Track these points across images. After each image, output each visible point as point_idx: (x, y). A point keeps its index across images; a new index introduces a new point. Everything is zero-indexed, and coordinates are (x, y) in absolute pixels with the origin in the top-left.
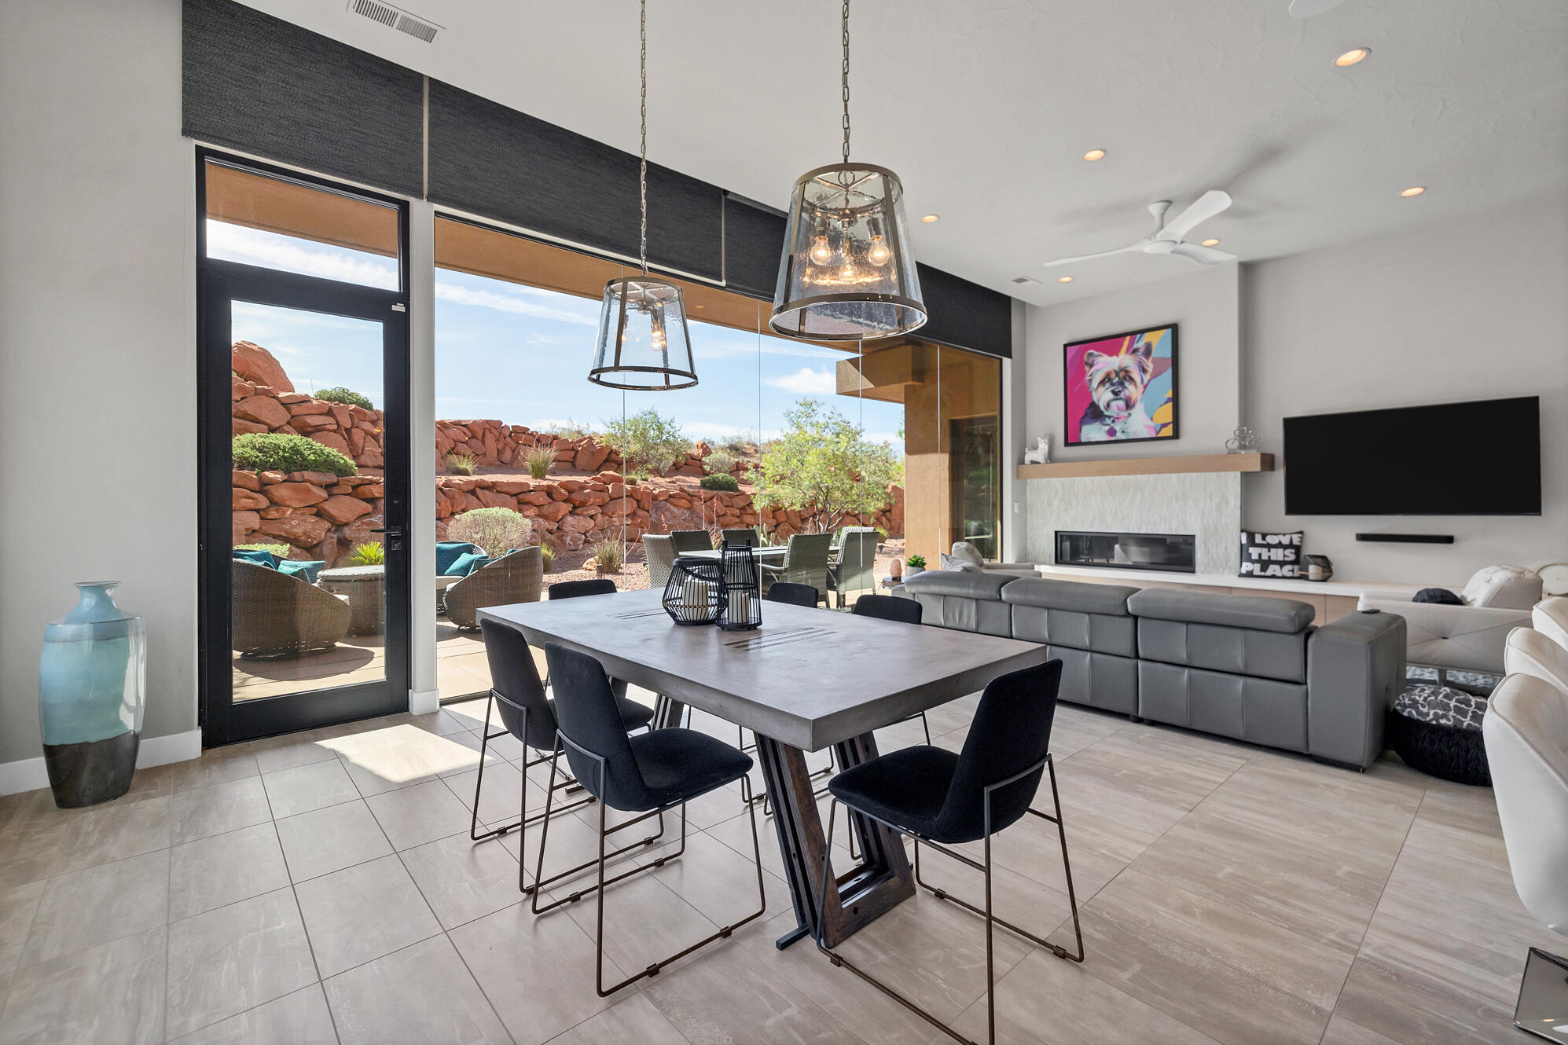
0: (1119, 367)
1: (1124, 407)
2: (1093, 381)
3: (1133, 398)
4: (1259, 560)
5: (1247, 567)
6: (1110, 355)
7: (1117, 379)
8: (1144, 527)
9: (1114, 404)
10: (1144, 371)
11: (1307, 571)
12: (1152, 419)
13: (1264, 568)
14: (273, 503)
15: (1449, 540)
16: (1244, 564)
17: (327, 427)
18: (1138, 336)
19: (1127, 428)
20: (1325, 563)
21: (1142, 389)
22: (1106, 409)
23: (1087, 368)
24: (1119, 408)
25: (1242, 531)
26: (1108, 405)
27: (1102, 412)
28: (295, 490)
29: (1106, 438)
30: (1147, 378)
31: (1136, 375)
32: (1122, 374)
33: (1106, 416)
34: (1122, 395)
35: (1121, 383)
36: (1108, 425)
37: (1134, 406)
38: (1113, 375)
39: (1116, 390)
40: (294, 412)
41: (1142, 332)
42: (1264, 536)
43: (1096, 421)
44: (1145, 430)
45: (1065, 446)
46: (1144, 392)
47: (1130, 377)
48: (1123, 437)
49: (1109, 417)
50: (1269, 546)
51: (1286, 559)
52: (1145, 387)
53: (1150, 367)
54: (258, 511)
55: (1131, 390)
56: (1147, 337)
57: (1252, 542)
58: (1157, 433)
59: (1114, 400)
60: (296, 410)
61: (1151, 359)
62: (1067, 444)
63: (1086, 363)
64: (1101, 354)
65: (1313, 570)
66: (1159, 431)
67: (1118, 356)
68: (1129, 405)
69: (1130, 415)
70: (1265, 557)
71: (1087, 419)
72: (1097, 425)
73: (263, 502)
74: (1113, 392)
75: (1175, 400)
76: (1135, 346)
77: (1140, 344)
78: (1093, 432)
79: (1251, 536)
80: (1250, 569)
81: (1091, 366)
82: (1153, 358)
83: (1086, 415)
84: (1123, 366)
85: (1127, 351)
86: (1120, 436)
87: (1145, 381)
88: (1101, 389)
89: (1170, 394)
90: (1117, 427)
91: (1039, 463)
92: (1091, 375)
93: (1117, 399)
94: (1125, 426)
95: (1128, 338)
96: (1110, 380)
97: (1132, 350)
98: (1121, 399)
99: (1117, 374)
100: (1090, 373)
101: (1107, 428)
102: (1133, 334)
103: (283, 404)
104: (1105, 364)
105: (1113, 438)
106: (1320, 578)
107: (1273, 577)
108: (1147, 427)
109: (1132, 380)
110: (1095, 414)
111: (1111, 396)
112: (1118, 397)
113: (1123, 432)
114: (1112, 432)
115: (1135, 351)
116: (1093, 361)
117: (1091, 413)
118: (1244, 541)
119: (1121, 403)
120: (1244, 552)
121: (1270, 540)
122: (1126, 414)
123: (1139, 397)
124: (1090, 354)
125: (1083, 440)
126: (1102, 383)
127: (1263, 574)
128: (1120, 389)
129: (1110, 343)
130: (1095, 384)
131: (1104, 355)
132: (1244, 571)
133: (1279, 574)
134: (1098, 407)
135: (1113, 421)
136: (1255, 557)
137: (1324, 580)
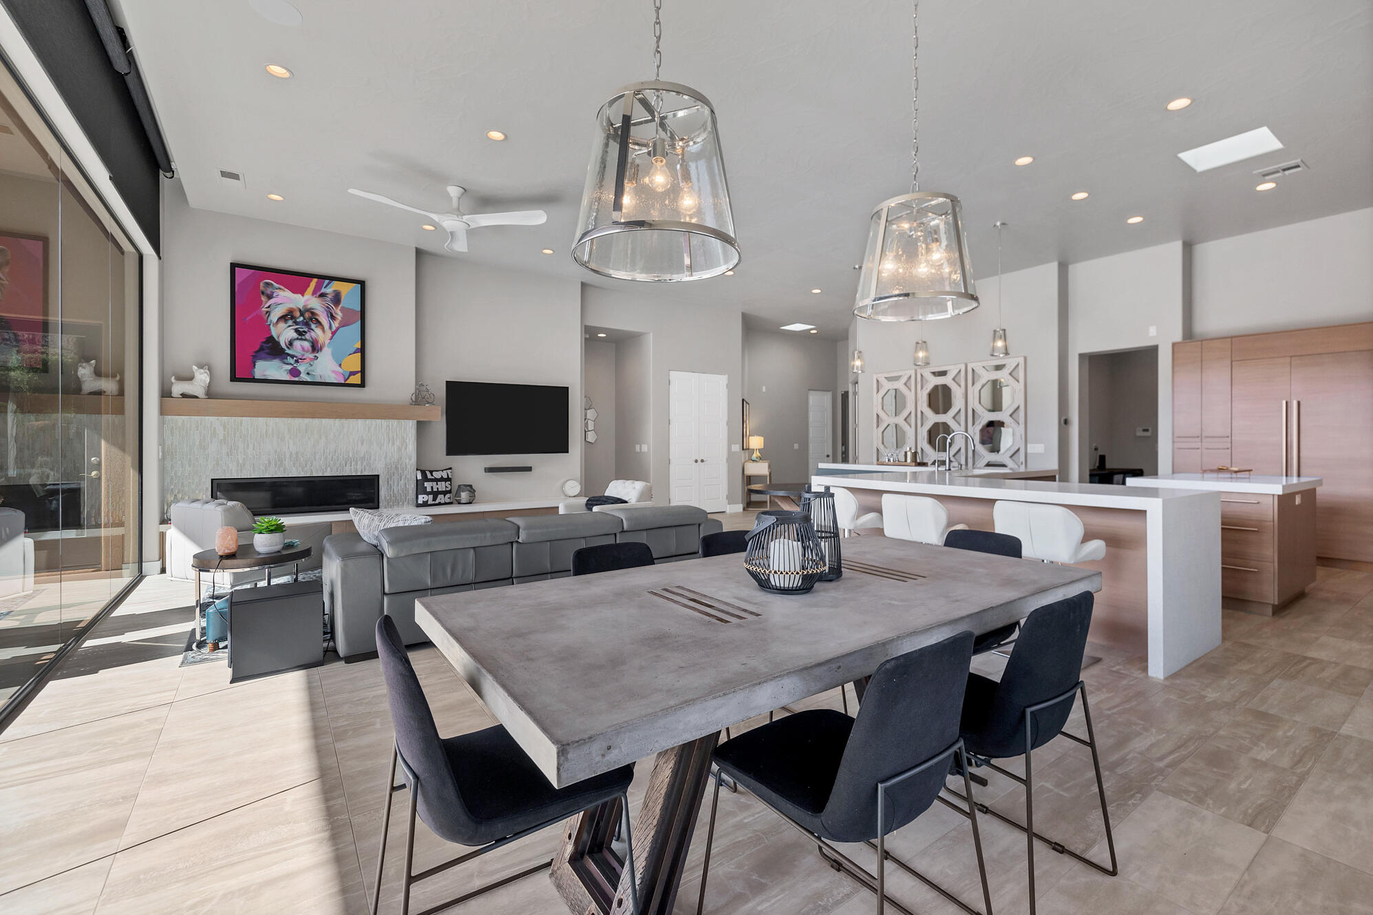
0: (305, 306)
1: (310, 349)
2: (272, 315)
3: (321, 341)
4: (432, 493)
5: (422, 498)
6: (294, 292)
7: (302, 318)
8: (329, 469)
9: (297, 344)
10: (333, 317)
11: (460, 497)
12: (340, 365)
13: (434, 499)
15: (529, 469)
16: (420, 497)
18: (327, 281)
19: (313, 371)
20: (470, 488)
21: (330, 335)
22: (288, 348)
23: (263, 298)
24: (303, 349)
25: (417, 470)
26: (291, 344)
27: (284, 350)
29: (287, 377)
30: (335, 325)
31: (324, 319)
32: (307, 315)
33: (288, 355)
34: (307, 336)
35: (307, 324)
36: (291, 364)
37: (321, 349)
38: (298, 314)
39: (301, 330)
41: (332, 279)
42: (431, 472)
43: (275, 358)
44: (333, 375)
45: (232, 380)
46: (331, 339)
47: (317, 320)
48: (308, 379)
49: (292, 356)
50: (437, 480)
51: (447, 489)
52: (333, 333)
53: (339, 315)
55: (317, 333)
56: (336, 286)
57: (425, 478)
58: (346, 380)
59: (298, 339)
61: (339, 308)
62: (234, 378)
63: (263, 293)
64: (283, 287)
65: (464, 496)
66: (348, 378)
67: (303, 295)
68: (315, 347)
69: (316, 358)
70: (435, 490)
71: (262, 354)
72: (276, 363)
74: (296, 331)
75: (362, 350)
76: (323, 290)
77: (330, 289)
78: (268, 368)
79: (423, 473)
80: (425, 500)
81: (270, 297)
82: (342, 307)
83: (261, 349)
84: (309, 307)
85: (314, 293)
86: (304, 377)
87: (334, 328)
88: (282, 325)
89: (358, 345)
90: (302, 368)
91: (196, 397)
92: (269, 307)
93: (301, 339)
94: (311, 368)
95: (315, 280)
96: (293, 317)
97: (319, 293)
98: (306, 340)
99: (302, 314)
100: (267, 306)
101: (289, 367)
102: (322, 277)
104: (285, 299)
105: (297, 379)
106: (468, 502)
107: (440, 504)
108: (334, 372)
109: (318, 323)
110: (274, 350)
111: (295, 335)
112: (303, 337)
113: (308, 374)
114: (295, 372)
115: (323, 295)
116: (273, 293)
117: (268, 347)
118: (419, 477)
119: (307, 345)
120: (419, 487)
121: (437, 475)
122: (312, 356)
123: (327, 342)
124: (268, 284)
125: (257, 376)
126: (283, 318)
127: (434, 502)
128: (306, 330)
129: (296, 279)
130: (274, 317)
131: (286, 289)
132: (420, 502)
133: (442, 502)
134: (278, 343)
135: (297, 361)
136: (429, 489)
137: (470, 503)
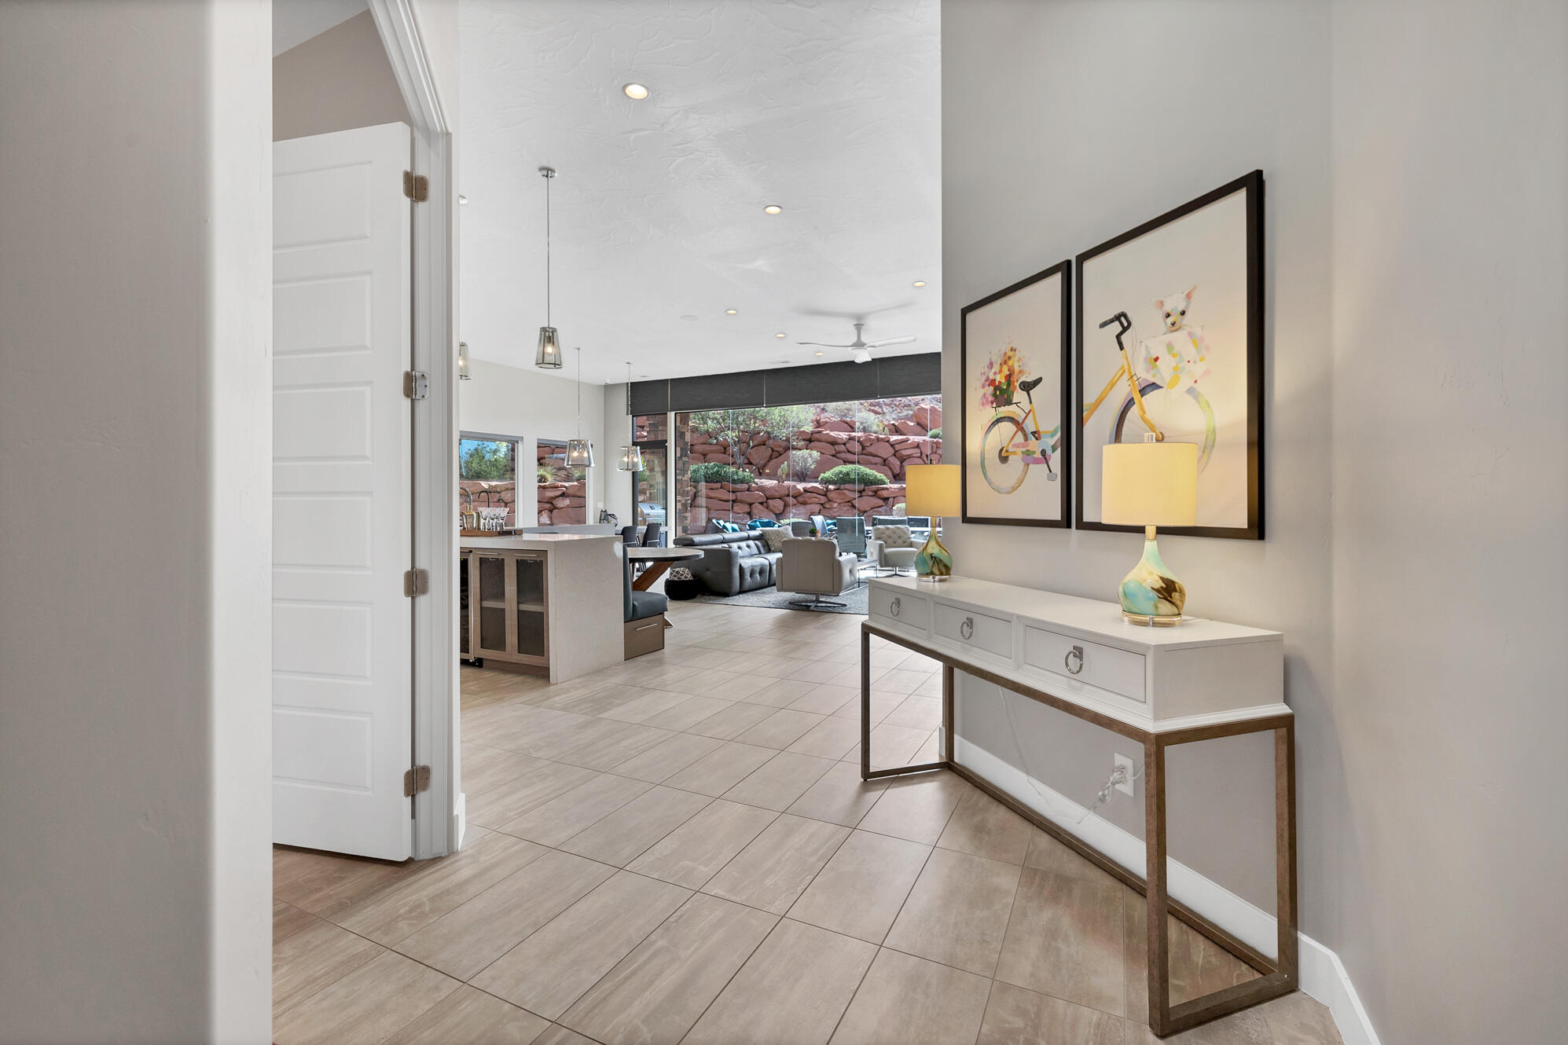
14: (829, 500)
17: (914, 455)
28: (839, 494)
40: (896, 449)
54: (822, 504)
60: (897, 447)
73: (823, 499)
103: (892, 446)
